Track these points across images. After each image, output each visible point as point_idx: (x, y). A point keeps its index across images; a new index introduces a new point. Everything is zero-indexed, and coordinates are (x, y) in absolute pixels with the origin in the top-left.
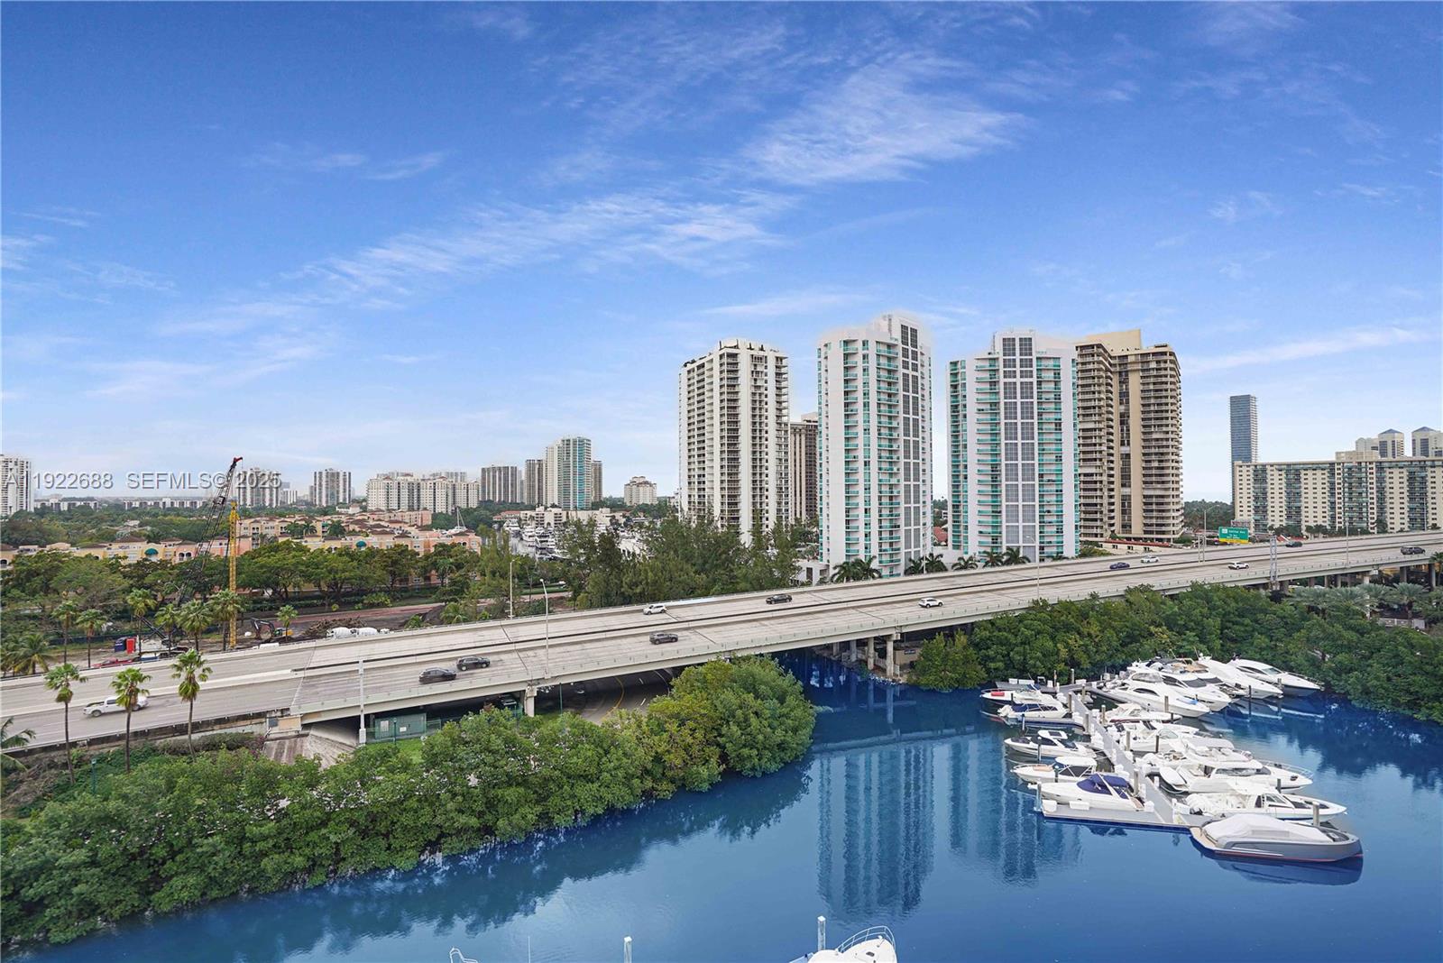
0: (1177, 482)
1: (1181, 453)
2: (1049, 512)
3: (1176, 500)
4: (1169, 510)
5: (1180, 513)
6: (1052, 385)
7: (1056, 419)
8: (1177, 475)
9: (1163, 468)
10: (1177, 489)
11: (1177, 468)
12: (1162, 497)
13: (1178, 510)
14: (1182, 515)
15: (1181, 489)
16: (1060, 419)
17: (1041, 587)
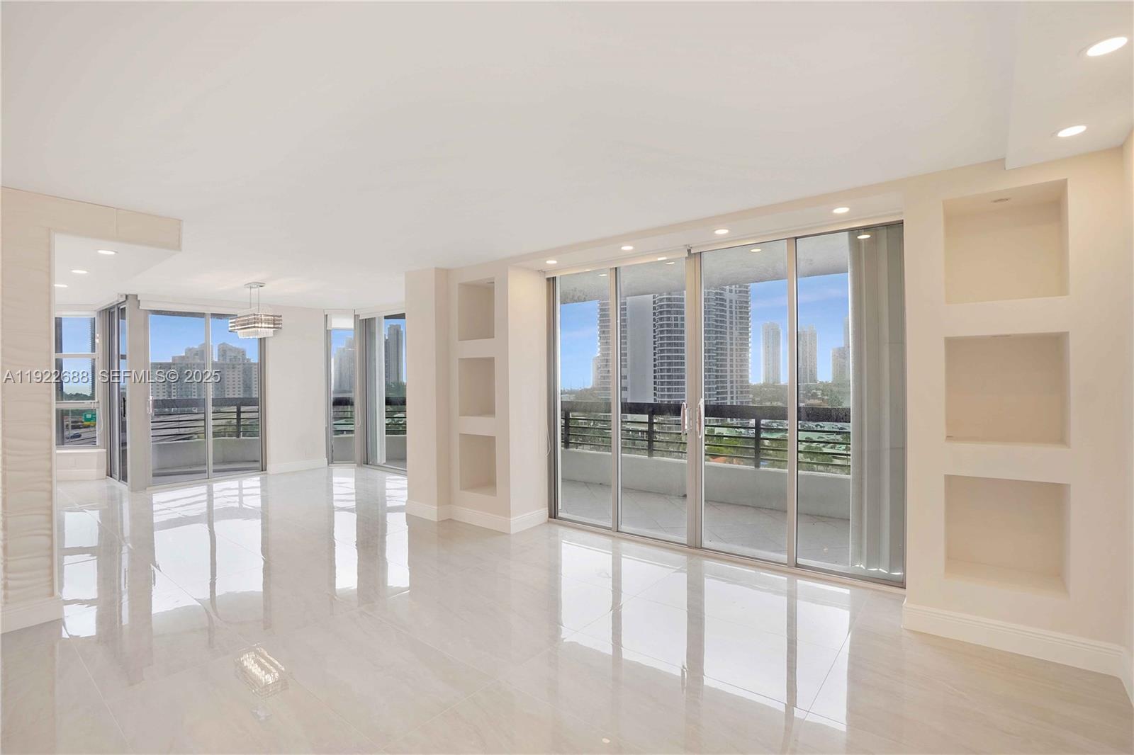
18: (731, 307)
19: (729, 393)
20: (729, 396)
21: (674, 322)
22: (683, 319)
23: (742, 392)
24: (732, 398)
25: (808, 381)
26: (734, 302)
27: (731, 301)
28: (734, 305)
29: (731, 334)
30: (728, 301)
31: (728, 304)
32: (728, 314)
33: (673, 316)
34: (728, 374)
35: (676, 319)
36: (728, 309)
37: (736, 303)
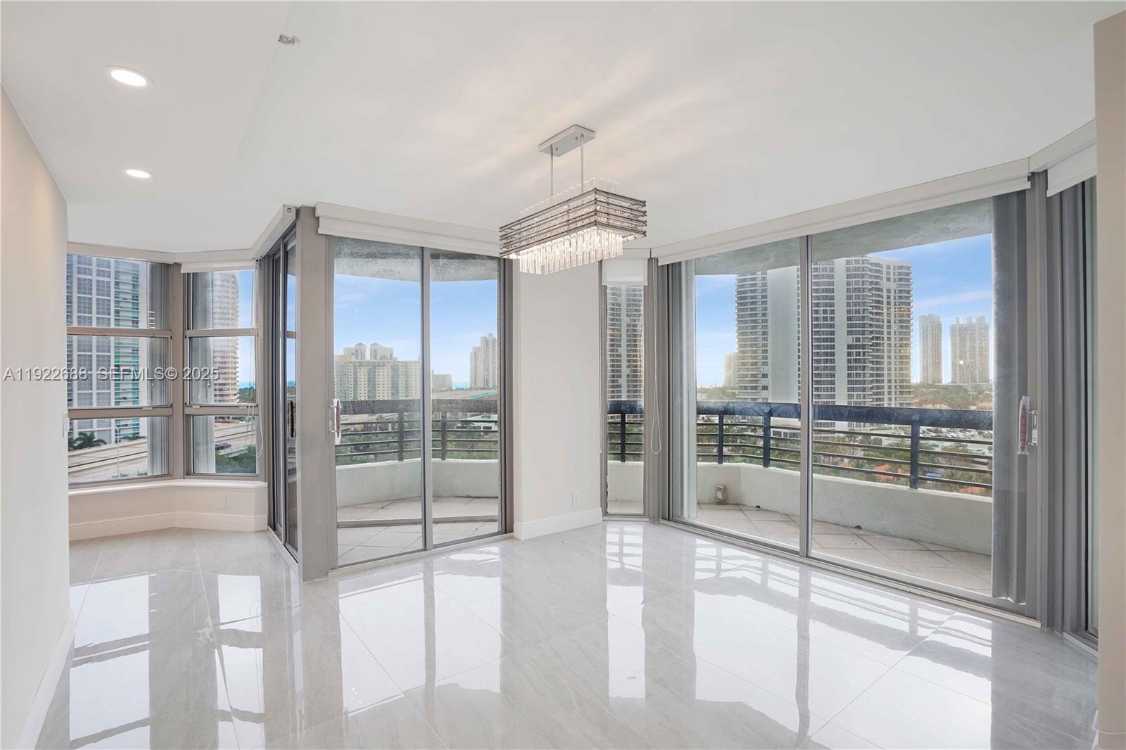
0: (235, 374)
1: (238, 352)
2: (125, 398)
3: (233, 387)
4: (228, 395)
5: (237, 397)
6: (130, 287)
7: (133, 318)
8: (235, 368)
9: (225, 363)
10: (235, 379)
11: (235, 363)
12: (224, 384)
13: (235, 395)
14: (238, 398)
15: (237, 379)
16: (138, 318)
17: (121, 465)
18: (889, 297)
19: (886, 393)
20: (886, 397)
21: (822, 315)
22: (833, 312)
23: (901, 393)
24: (890, 399)
25: (978, 381)
26: (892, 292)
27: (889, 291)
28: (892, 295)
29: (889, 327)
30: (885, 291)
31: (885, 294)
32: (885, 306)
33: (822, 309)
34: (885, 372)
35: (825, 312)
36: (885, 300)
37: (895, 293)
